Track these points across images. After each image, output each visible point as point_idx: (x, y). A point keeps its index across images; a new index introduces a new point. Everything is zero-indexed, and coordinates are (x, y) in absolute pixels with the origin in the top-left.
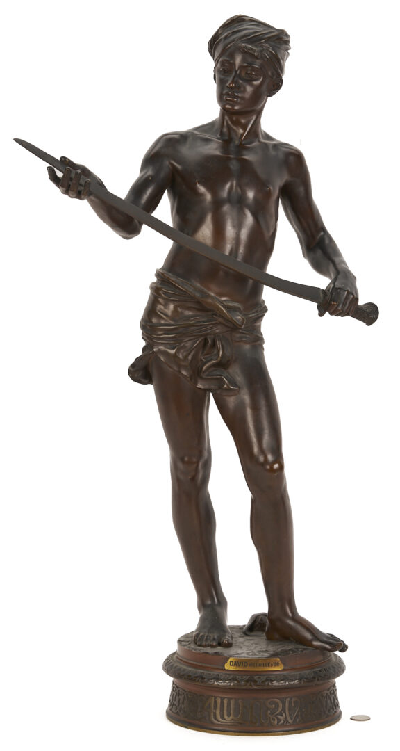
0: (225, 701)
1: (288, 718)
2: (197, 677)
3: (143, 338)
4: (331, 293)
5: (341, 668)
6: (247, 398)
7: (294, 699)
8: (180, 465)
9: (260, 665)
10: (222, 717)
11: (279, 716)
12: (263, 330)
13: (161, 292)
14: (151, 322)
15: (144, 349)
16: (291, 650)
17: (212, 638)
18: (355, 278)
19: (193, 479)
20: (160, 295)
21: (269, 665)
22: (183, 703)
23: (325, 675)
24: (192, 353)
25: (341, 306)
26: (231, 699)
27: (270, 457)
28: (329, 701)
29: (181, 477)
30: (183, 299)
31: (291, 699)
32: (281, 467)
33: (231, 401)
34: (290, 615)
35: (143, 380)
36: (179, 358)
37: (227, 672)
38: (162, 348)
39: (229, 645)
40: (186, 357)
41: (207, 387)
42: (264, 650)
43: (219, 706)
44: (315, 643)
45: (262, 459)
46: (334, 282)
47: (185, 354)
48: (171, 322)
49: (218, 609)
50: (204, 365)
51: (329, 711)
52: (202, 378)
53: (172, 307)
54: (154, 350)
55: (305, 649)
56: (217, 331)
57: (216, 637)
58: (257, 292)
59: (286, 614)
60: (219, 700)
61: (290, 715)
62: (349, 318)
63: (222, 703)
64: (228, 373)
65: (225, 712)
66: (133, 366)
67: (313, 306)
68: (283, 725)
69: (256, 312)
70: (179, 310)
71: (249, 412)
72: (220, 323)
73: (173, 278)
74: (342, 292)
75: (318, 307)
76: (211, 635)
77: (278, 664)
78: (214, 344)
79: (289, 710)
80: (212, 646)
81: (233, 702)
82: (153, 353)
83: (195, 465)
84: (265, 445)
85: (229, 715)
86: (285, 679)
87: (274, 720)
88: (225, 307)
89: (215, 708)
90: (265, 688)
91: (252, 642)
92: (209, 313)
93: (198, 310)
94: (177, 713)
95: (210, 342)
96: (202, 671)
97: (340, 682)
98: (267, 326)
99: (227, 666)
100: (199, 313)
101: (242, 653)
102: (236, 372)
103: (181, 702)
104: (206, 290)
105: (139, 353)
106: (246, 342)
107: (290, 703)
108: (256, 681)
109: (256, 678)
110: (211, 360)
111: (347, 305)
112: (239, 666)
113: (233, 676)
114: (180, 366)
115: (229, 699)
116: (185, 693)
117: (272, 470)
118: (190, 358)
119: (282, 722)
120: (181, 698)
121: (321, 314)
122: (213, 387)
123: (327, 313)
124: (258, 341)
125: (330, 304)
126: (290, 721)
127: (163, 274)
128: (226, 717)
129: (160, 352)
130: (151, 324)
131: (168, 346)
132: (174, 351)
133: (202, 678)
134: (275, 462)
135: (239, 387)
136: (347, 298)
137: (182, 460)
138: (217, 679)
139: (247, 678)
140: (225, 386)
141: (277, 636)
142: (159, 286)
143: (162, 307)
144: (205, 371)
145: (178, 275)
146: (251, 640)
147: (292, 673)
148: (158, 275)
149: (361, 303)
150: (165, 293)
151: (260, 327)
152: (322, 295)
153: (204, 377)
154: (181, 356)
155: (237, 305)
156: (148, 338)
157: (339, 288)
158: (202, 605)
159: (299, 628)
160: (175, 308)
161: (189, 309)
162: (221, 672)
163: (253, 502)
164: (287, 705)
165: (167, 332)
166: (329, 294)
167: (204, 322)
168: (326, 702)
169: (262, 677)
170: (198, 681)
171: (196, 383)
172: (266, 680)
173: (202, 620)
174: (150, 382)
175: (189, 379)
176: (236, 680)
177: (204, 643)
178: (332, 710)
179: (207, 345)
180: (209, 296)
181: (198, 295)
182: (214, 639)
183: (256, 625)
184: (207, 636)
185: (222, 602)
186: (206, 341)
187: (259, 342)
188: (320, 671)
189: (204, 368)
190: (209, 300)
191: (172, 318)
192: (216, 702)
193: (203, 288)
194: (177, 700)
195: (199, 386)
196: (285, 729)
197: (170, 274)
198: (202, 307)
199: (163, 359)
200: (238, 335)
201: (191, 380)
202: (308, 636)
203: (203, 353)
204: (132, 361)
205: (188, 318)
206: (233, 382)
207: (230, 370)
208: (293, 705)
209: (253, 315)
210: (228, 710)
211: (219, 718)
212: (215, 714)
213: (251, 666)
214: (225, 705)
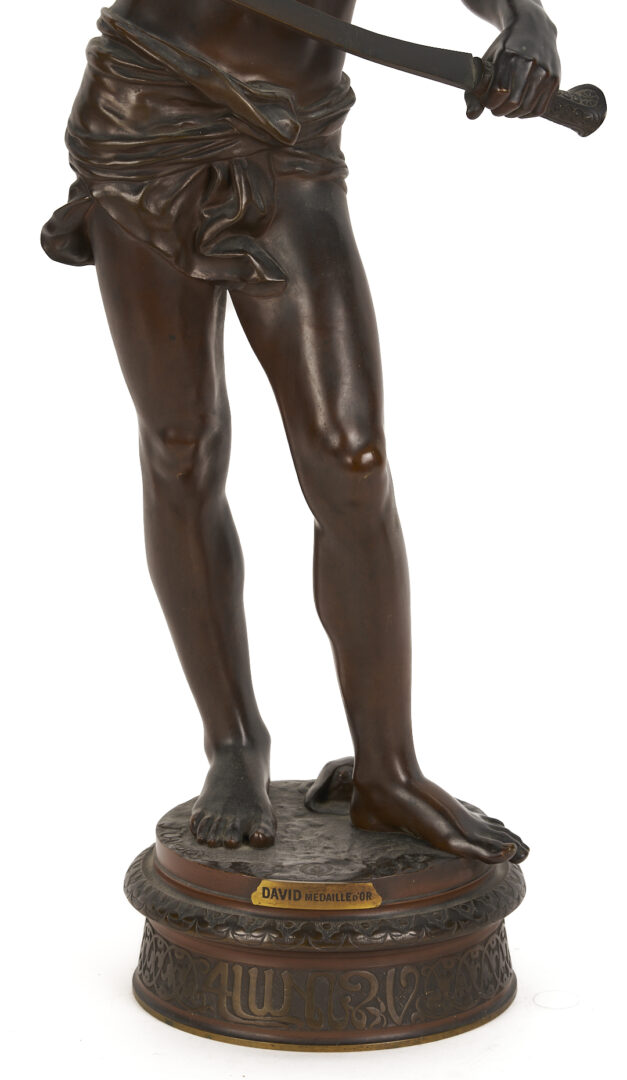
0: (253, 973)
1: (392, 1012)
2: (189, 919)
3: (71, 165)
4: (496, 65)
5: (512, 894)
6: (304, 304)
7: (405, 970)
8: (159, 447)
9: (329, 898)
10: (246, 1008)
11: (371, 1009)
12: (345, 146)
13: (109, 64)
14: (87, 130)
15: (73, 191)
16: (401, 858)
17: (229, 826)
18: (553, 29)
19: (189, 476)
20: (106, 69)
21: (348, 897)
22: (164, 969)
23: (476, 916)
24: (179, 202)
25: (517, 95)
26: (267, 968)
27: (354, 438)
28: (486, 968)
29: (163, 473)
30: (158, 81)
31: (398, 968)
32: (380, 459)
33: (269, 307)
34: (403, 778)
35: (75, 258)
36: (148, 212)
37: (258, 912)
38: (111, 188)
39: (267, 843)
40: (165, 210)
41: (213, 275)
42: (343, 856)
43: (238, 983)
44: (457, 843)
45: (335, 441)
46: (504, 38)
47: (163, 202)
48: (132, 132)
49: (247, 757)
50: (206, 230)
51: (486, 988)
52: (202, 256)
53: (133, 96)
54: (95, 194)
55: (432, 857)
56: (236, 152)
57: (238, 824)
58: (328, 60)
59: (394, 778)
60: (239, 970)
61: (396, 1005)
62: (539, 123)
63: (246, 977)
64: (263, 245)
65: (252, 997)
66: (49, 226)
67: (456, 96)
68: (380, 1028)
69: (328, 106)
70: (149, 104)
71: (308, 334)
72: (242, 135)
73: (133, 32)
74: (520, 62)
75: (467, 97)
76: (230, 818)
77: (369, 896)
78: (229, 182)
79: (395, 994)
80: (230, 846)
81: (269, 976)
82: (93, 199)
83: (192, 446)
84: (343, 410)
85: (260, 1005)
86: (385, 927)
87: (359, 1016)
88: (252, 97)
89: (232, 987)
90: (339, 948)
91: (320, 832)
92: (217, 111)
93: (193, 104)
94: (151, 988)
95: (219, 175)
96: (204, 906)
97: (513, 923)
98: (354, 136)
99: (257, 898)
100: (194, 111)
101: (291, 867)
102: (281, 244)
103: (160, 965)
104: (209, 61)
105: (63, 200)
106: (304, 176)
107: (396, 978)
108: (318, 935)
109: (318, 926)
110: (223, 216)
111: (532, 93)
112: (283, 898)
113: (270, 921)
114: (151, 231)
115: (262, 970)
116: (169, 948)
117: (357, 466)
118: (174, 211)
119: (378, 1020)
120: (161, 956)
121: (473, 114)
122: (227, 275)
123: (487, 112)
124: (332, 172)
125: (492, 91)
126: (397, 1019)
127: (112, 22)
128: (253, 1008)
129: (107, 197)
130: (87, 135)
131: (125, 186)
132: (139, 197)
133: (201, 921)
134: (364, 449)
135: (286, 279)
136: (531, 78)
137: (163, 435)
138: (234, 925)
139: (298, 926)
140: (255, 275)
141: (374, 821)
142: (105, 50)
143: (111, 98)
144: (209, 242)
145: (147, 26)
146: (320, 826)
147: (400, 914)
148: (102, 24)
149: (566, 84)
150: (117, 66)
151: (337, 139)
152: (474, 71)
153: (208, 253)
154: (152, 209)
155: (280, 92)
156: (80, 165)
157: (513, 55)
158: (215, 745)
159: (422, 806)
160: (140, 98)
161: (171, 101)
162: (243, 913)
163: (319, 534)
164: (390, 983)
165: (123, 153)
166: (492, 70)
167: (205, 131)
168: (479, 970)
169: (333, 924)
170: (193, 928)
171: (189, 268)
172: (343, 931)
173: (213, 780)
174: (90, 261)
175: (173, 260)
176: (276, 932)
177: (211, 838)
178: (492, 986)
179: (214, 183)
180: (215, 73)
181: (189, 71)
182: (234, 828)
183: (334, 785)
184: (220, 820)
185: (259, 739)
186: (210, 174)
187: (334, 175)
188: (464, 907)
189: (207, 236)
190: (216, 84)
191: (134, 124)
192: (232, 975)
193: (203, 55)
194: (152, 959)
195: (197, 273)
196: (384, 1037)
197: (129, 23)
198: (198, 97)
199: (113, 215)
200: (286, 160)
201: (177, 261)
202: (442, 826)
203: (203, 201)
204: (48, 216)
205: (170, 123)
206: (272, 267)
207: (267, 240)
208: (403, 983)
209: (320, 113)
210: (257, 993)
211: (240, 1011)
212: (230, 1001)
213: (308, 898)
214: (253, 982)
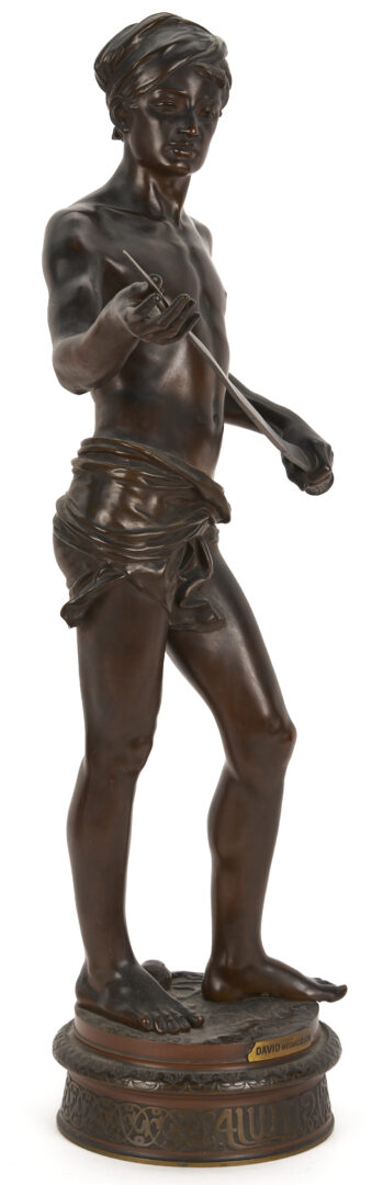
0: (251, 1111)
1: (322, 1116)
6: (236, 632)
10: (248, 1137)
11: (314, 1117)
14: (120, 527)
22: (163, 1129)
26: (259, 1106)
30: (172, 485)
33: (212, 639)
37: (253, 1066)
38: (141, 567)
43: (240, 1120)
48: (155, 525)
50: (187, 588)
53: (154, 501)
54: (129, 572)
60: (240, 1112)
61: (322, 1110)
65: (252, 1129)
77: (309, 1038)
81: (262, 1110)
82: (127, 576)
85: (257, 1133)
87: (311, 1123)
89: (235, 1125)
95: (194, 548)
99: (252, 1057)
109: (296, 1065)
110: (197, 578)
112: (269, 1052)
114: (165, 594)
115: (256, 1108)
116: (169, 1112)
119: (318, 1123)
128: (253, 1136)
129: (138, 573)
130: (119, 532)
131: (153, 564)
132: (161, 571)
138: (235, 1080)
140: (212, 617)
143: (140, 501)
144: (187, 597)
150: (146, 477)
153: (183, 605)
160: (159, 501)
162: (243, 1068)
165: (150, 541)
179: (190, 554)
186: (188, 548)
189: (187, 593)
191: (156, 518)
192: (235, 1116)
199: (142, 586)
203: (182, 568)
210: (255, 1125)
211: (244, 1140)
212: (236, 1135)
213: (284, 1048)
214: (251, 1117)
